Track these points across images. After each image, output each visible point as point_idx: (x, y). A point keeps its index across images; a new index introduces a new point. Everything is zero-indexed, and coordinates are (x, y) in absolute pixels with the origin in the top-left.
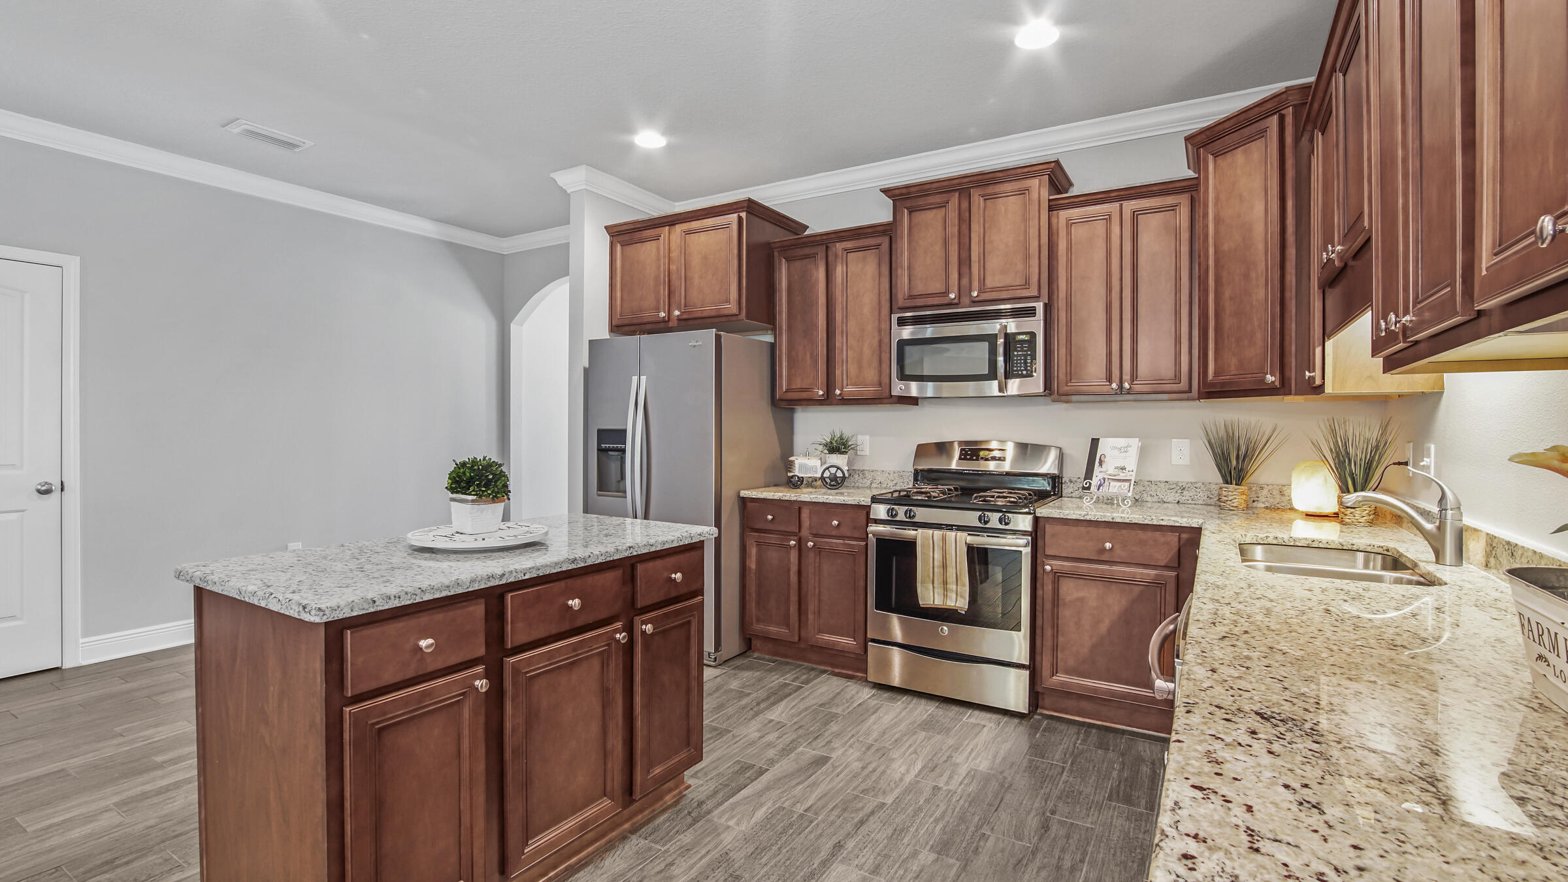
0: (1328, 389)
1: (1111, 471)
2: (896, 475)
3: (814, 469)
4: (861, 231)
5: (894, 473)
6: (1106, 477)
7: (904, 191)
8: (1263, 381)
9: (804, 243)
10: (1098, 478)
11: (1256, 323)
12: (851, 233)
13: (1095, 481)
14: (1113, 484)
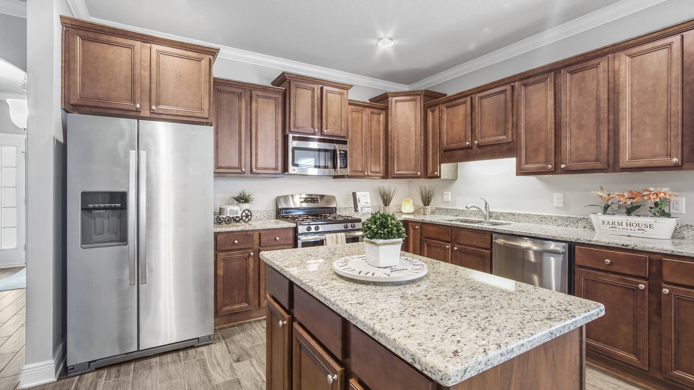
0: (442, 178)
1: (364, 204)
2: (265, 212)
3: (237, 212)
4: (267, 88)
5: (264, 211)
6: (363, 206)
7: (295, 76)
8: (417, 174)
9: (231, 84)
10: (360, 207)
11: (412, 156)
12: (262, 87)
13: (359, 208)
14: (366, 208)
